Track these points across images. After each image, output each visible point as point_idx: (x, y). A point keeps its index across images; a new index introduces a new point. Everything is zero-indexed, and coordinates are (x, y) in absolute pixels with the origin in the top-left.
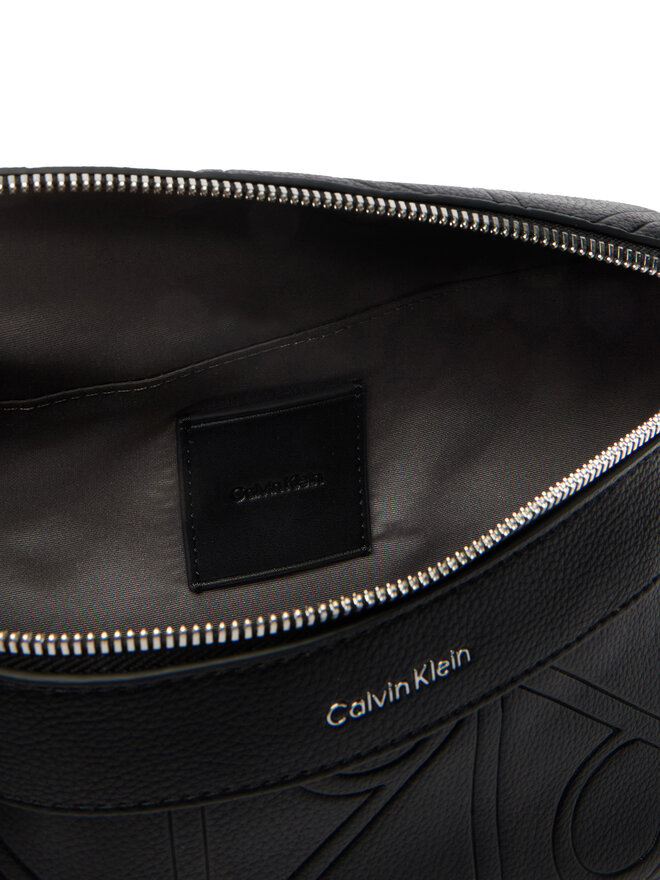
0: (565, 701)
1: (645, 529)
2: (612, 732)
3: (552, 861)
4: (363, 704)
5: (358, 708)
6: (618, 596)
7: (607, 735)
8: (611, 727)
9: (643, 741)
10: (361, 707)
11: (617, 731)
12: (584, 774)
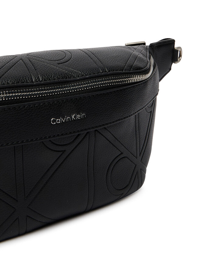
0: (110, 141)
1: (131, 102)
2: (121, 153)
3: (106, 183)
4: (59, 120)
5: (58, 121)
6: (123, 115)
7: (120, 154)
8: (121, 152)
9: (127, 158)
10: (59, 121)
11: (122, 153)
12: (114, 162)
